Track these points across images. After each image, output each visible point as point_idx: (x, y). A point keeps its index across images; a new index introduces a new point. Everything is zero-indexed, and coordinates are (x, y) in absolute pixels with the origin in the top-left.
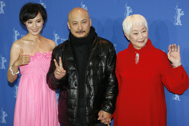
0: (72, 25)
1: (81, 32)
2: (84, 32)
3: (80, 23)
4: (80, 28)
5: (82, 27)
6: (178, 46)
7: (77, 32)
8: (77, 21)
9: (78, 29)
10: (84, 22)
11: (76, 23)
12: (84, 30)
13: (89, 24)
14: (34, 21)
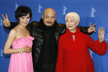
0: (45, 17)
1: (50, 23)
2: (52, 23)
3: (50, 18)
4: (50, 21)
5: (51, 20)
7: (47, 22)
8: (49, 16)
9: (48, 20)
10: (52, 17)
11: (48, 17)
12: (52, 22)
14: (25, 17)
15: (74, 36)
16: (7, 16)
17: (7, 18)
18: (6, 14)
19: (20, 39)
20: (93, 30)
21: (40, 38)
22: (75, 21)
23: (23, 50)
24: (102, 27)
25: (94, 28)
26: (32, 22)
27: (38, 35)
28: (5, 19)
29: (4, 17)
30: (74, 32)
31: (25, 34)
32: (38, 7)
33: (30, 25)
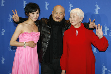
0: (54, 13)
1: (58, 18)
2: (60, 19)
3: (58, 14)
4: (58, 16)
6: (101, 26)
7: (55, 18)
9: (56, 16)
10: (61, 14)
11: (56, 13)
12: (60, 18)
13: (63, 16)
14: (35, 13)
15: (77, 31)
16: (16, 12)
17: (17, 14)
18: (16, 10)
19: (26, 33)
20: (93, 26)
21: (48, 33)
22: (77, 17)
23: (27, 44)
24: (98, 24)
25: (94, 24)
26: (42, 19)
27: (46, 31)
28: (14, 14)
29: (14, 12)
30: (77, 28)
31: (32, 29)
32: (45, 4)
33: (39, 21)
